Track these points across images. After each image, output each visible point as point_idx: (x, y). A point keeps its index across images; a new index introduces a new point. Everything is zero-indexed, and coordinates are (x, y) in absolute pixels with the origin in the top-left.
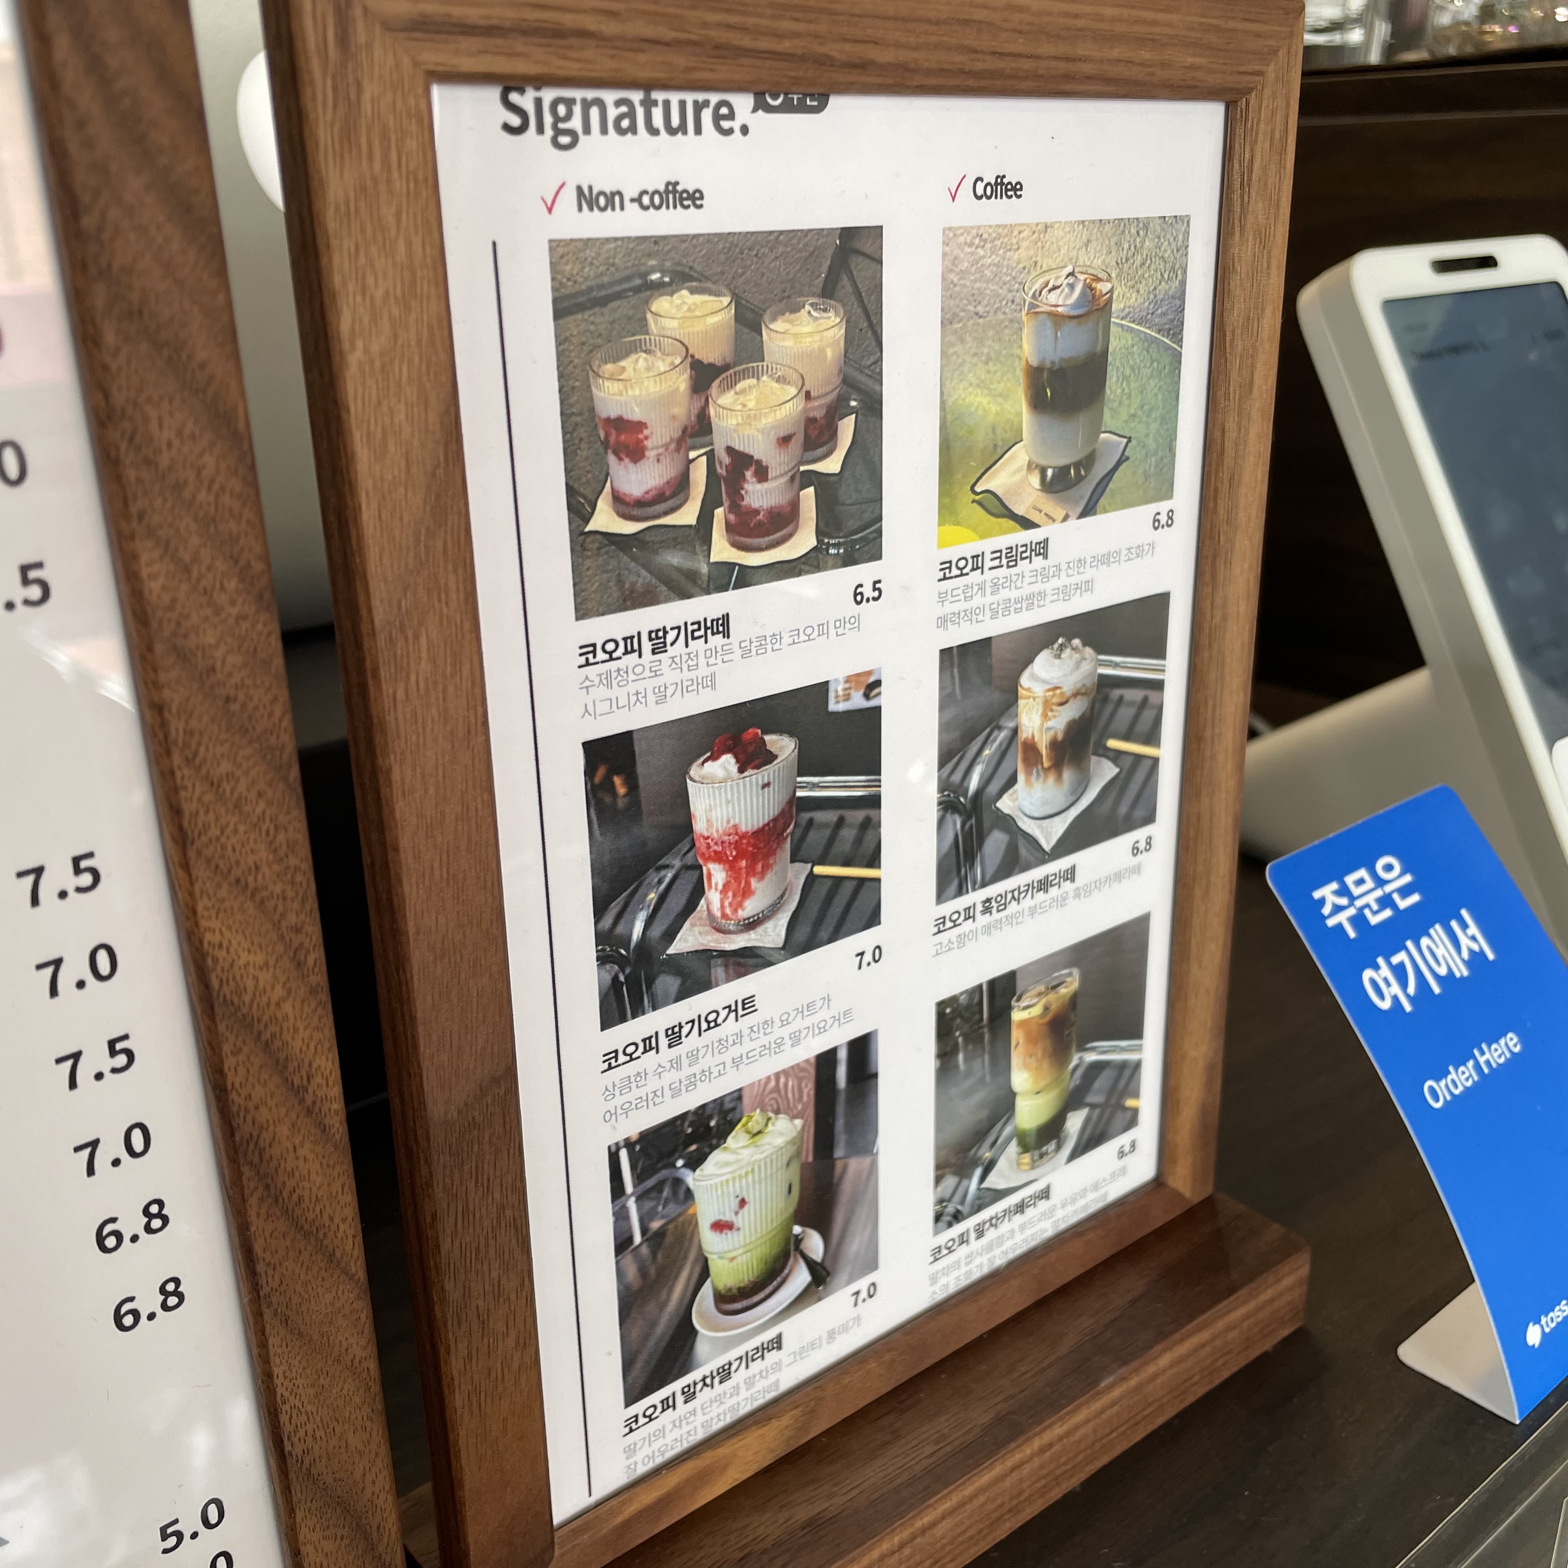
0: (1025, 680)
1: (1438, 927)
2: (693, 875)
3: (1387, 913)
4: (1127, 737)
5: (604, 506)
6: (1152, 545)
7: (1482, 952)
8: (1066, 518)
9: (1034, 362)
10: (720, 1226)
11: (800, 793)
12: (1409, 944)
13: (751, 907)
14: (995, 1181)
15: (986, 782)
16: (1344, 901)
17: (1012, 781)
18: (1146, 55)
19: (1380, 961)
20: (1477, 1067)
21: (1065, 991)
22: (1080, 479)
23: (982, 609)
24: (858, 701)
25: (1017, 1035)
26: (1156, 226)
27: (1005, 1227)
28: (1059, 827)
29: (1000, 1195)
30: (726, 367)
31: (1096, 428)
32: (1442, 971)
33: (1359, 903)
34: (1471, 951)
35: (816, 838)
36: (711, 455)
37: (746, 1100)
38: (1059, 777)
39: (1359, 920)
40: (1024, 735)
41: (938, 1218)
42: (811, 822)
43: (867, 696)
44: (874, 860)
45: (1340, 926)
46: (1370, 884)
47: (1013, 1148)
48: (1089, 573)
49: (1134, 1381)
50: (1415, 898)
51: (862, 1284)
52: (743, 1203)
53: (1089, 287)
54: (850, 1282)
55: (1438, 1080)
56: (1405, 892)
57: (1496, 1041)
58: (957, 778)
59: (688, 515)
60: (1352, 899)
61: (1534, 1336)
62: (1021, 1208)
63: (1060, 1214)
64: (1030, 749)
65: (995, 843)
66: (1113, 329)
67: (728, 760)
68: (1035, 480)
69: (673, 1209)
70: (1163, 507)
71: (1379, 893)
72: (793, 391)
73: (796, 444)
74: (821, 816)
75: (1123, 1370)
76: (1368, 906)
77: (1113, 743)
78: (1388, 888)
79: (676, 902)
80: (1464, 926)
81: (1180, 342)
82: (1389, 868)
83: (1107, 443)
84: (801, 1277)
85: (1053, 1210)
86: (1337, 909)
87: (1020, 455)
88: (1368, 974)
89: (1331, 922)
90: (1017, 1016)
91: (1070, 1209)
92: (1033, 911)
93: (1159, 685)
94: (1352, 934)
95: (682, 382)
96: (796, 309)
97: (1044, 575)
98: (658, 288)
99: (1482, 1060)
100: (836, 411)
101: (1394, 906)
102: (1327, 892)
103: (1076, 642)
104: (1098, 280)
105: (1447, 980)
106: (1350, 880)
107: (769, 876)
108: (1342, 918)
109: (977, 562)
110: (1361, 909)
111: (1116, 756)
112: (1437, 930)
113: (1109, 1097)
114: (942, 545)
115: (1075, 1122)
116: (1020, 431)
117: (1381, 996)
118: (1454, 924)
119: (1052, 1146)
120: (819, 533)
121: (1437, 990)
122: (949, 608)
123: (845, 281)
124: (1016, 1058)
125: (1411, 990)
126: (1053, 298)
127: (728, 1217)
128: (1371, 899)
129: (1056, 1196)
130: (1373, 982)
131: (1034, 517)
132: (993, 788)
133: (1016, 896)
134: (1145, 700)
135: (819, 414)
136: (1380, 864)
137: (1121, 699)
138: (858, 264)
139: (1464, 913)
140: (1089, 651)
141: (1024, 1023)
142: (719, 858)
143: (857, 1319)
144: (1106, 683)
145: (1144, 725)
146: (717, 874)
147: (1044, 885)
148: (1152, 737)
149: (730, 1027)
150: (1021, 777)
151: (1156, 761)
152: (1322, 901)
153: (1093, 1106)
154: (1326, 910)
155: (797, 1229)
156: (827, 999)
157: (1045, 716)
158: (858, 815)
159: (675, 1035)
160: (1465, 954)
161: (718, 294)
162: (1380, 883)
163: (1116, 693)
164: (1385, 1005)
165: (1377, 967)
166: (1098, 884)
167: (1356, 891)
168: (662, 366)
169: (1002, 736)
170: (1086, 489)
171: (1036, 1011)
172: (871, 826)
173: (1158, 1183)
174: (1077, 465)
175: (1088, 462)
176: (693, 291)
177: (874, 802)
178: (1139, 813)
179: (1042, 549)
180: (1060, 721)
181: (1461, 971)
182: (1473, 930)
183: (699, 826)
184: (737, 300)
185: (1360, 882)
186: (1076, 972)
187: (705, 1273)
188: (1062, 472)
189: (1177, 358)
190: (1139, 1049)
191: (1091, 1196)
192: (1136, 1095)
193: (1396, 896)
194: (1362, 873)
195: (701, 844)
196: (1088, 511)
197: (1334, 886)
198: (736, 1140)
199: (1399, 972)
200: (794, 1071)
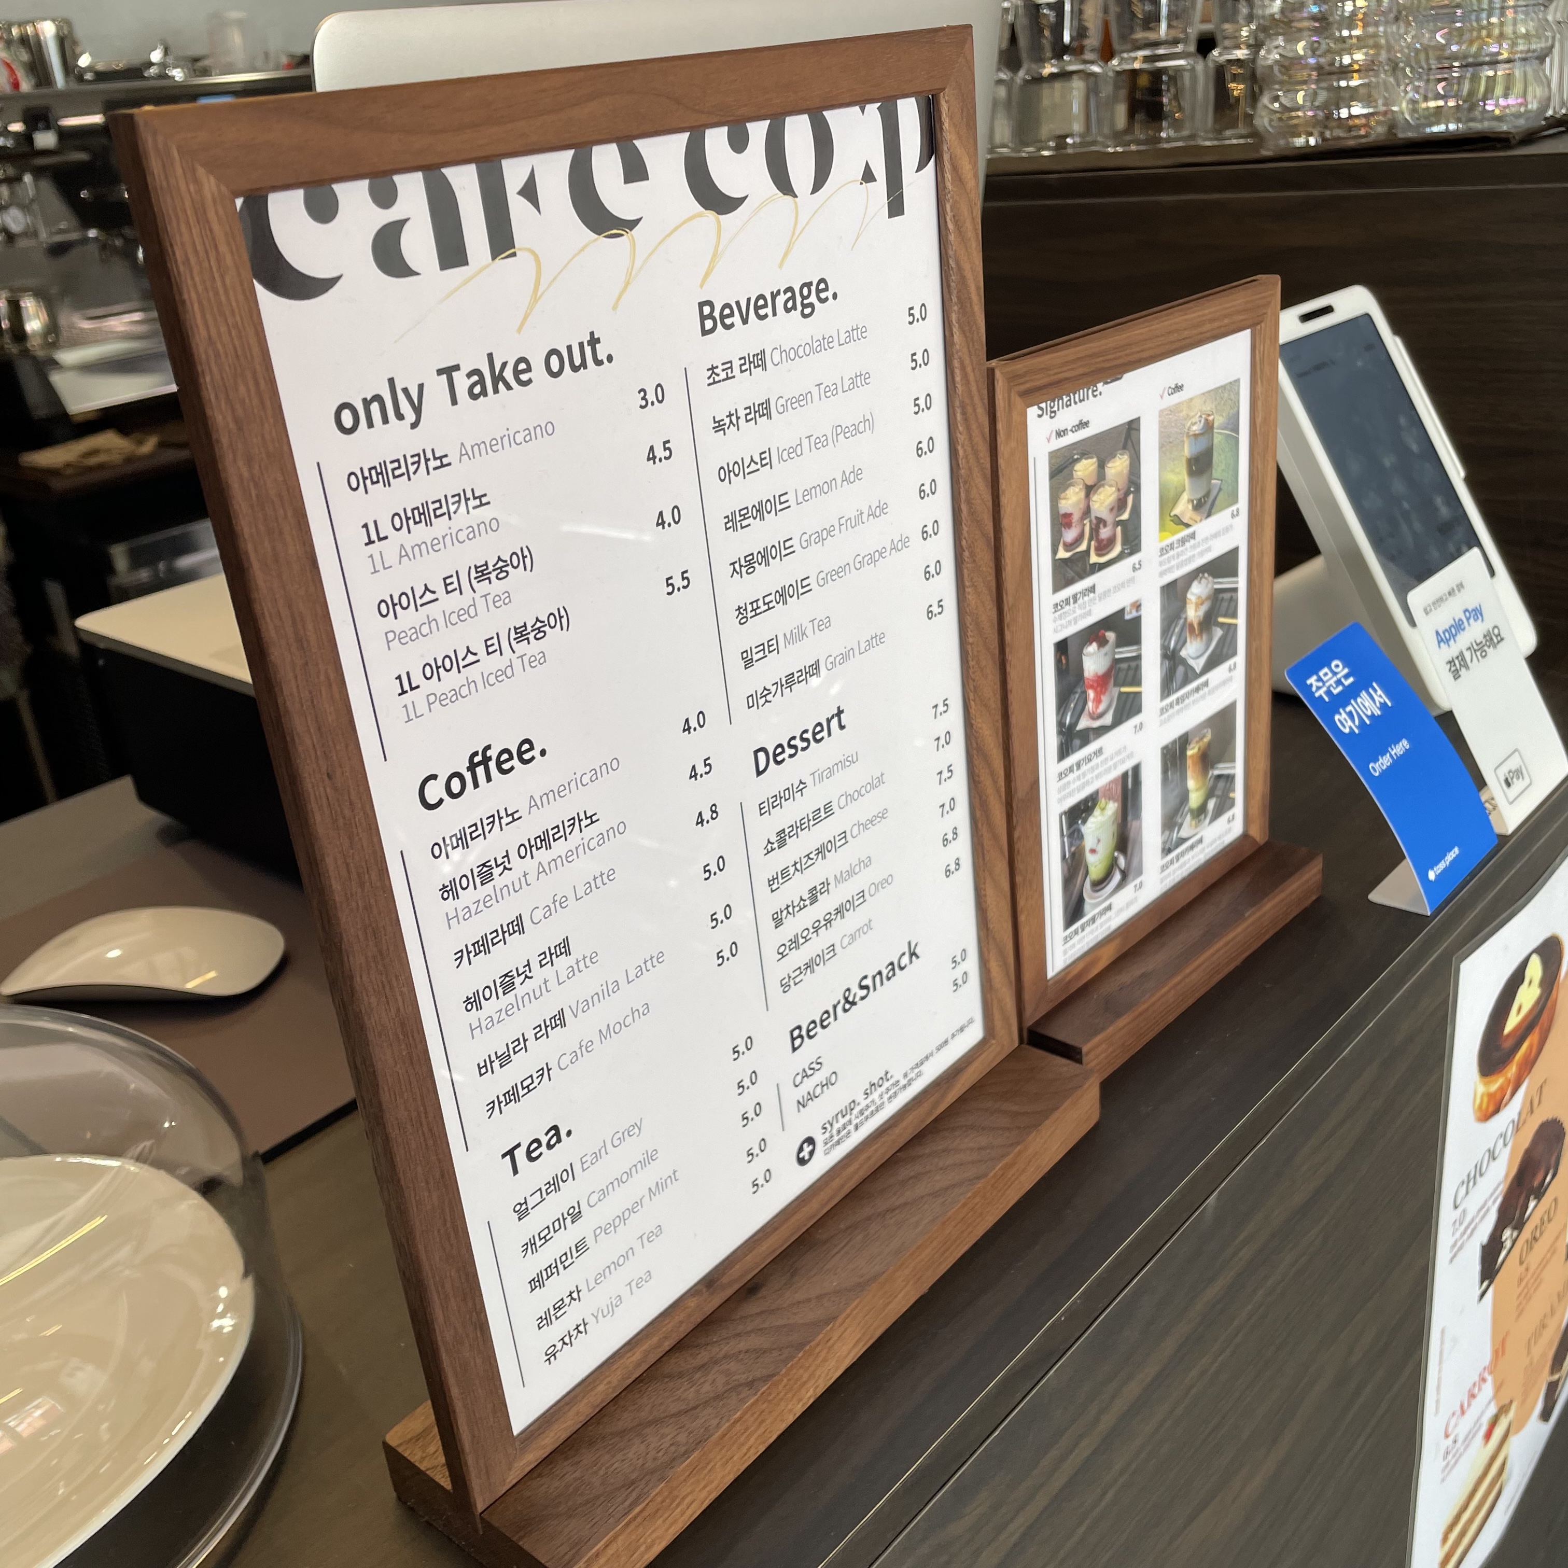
0: (1189, 596)
1: (1364, 692)
2: (1083, 696)
3: (1340, 688)
4: (1225, 616)
5: (1061, 548)
6: (1231, 526)
7: (1385, 703)
8: (1201, 520)
9: (1189, 456)
10: (1093, 851)
11: (1117, 656)
12: (1352, 702)
13: (1102, 708)
14: (1184, 833)
15: (1176, 644)
16: (1320, 684)
17: (1185, 642)
18: (1226, 321)
19: (1341, 710)
20: (1391, 755)
21: (1206, 740)
22: (1205, 502)
23: (1173, 567)
24: (1134, 614)
25: (1189, 762)
26: (1228, 387)
27: (1187, 857)
28: (1202, 661)
29: (1184, 840)
30: (1095, 485)
31: (1211, 478)
32: (1369, 713)
33: (1327, 684)
34: (1380, 703)
35: (1122, 675)
36: (1090, 521)
37: (1100, 794)
38: (1202, 638)
39: (1329, 692)
40: (1189, 620)
41: (1163, 850)
42: (1119, 668)
43: (1137, 611)
44: (1139, 683)
45: (1321, 697)
46: (1330, 675)
47: (1189, 817)
48: (1210, 543)
49: (1258, 914)
50: (1351, 680)
51: (1137, 881)
52: (1099, 841)
53: (1206, 420)
54: (1134, 880)
55: (1375, 763)
56: (1346, 677)
57: (1398, 743)
58: (1166, 643)
59: (1083, 547)
60: (1324, 683)
61: (1432, 875)
62: (1192, 847)
63: (1207, 851)
64: (1191, 626)
65: (1180, 670)
66: (1215, 435)
67: (1094, 645)
68: (1190, 507)
69: (1078, 842)
70: (1234, 508)
71: (1335, 679)
72: (1114, 489)
73: (1115, 510)
74: (1124, 666)
75: (1254, 909)
76: (1331, 685)
77: (1221, 620)
78: (1339, 676)
79: (1079, 708)
80: (1375, 691)
81: (1238, 434)
82: (1337, 666)
83: (1216, 484)
84: (1117, 877)
85: (1203, 849)
86: (1318, 688)
87: (1185, 497)
88: (1337, 717)
89: (1317, 695)
90: (1189, 753)
91: (1210, 849)
92: (1194, 702)
93: (1235, 590)
94: (1327, 699)
95: (1082, 495)
96: (1114, 457)
97: (1194, 547)
98: (1078, 460)
99: (1393, 753)
100: (1127, 494)
101: (1342, 684)
102: (1312, 680)
103: (1206, 575)
104: (1209, 415)
105: (1372, 717)
106: (1321, 674)
107: (1107, 694)
108: (1321, 692)
109: (1171, 546)
110: (1329, 688)
111: (1222, 625)
112: (1364, 694)
113: (1223, 792)
114: (1161, 541)
115: (1211, 804)
116: (1184, 487)
117: (1344, 726)
118: (1371, 690)
119: (1203, 816)
120: (1123, 544)
121: (1368, 722)
122: (1164, 567)
123: (1130, 443)
124: (1190, 773)
125: (1357, 722)
126: (1195, 428)
127: (1094, 847)
128: (1332, 682)
129: (1206, 841)
130: (1340, 721)
131: (1190, 522)
132: (1178, 647)
133: (1187, 695)
134: (1232, 597)
135: (1121, 497)
136: (1333, 665)
137: (1223, 599)
138: (1133, 432)
139: (1375, 684)
140: (1210, 578)
141: (1192, 756)
142: (1092, 687)
143: (1136, 899)
144: (1218, 591)
145: (1230, 611)
146: (1091, 694)
147: (1197, 689)
148: (1234, 615)
149: (1095, 761)
150: (1188, 640)
151: (1236, 625)
152: (1311, 685)
153: (1218, 797)
154: (1314, 689)
155: (1116, 854)
156: (1125, 748)
157: (1196, 611)
158: (1133, 664)
159: (1079, 765)
160: (1378, 704)
161: (1092, 458)
162: (1335, 674)
163: (1221, 596)
164: (1347, 731)
165: (1340, 714)
166: (1217, 687)
167: (1325, 679)
168: (1077, 490)
169: (1181, 621)
170: (1208, 506)
171: (1195, 750)
172: (1138, 668)
173: (1245, 836)
174: (1204, 497)
175: (1207, 495)
176: (1086, 459)
177: (1138, 658)
178: (1230, 652)
179: (1193, 536)
180: (1201, 612)
181: (1378, 712)
182: (1380, 692)
183: (1086, 674)
184: (1098, 458)
185: (1326, 674)
186: (1210, 731)
187: (1087, 873)
188: (1199, 500)
189: (1237, 440)
190: (1234, 767)
191: (1218, 842)
192: (1234, 791)
193: (1343, 680)
194: (1326, 670)
195: (1086, 682)
196: (1209, 515)
197: (1315, 677)
198: (1097, 812)
199: (1350, 714)
200: (1114, 781)
